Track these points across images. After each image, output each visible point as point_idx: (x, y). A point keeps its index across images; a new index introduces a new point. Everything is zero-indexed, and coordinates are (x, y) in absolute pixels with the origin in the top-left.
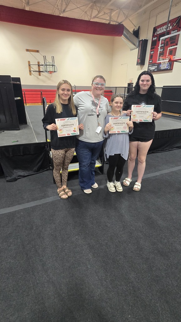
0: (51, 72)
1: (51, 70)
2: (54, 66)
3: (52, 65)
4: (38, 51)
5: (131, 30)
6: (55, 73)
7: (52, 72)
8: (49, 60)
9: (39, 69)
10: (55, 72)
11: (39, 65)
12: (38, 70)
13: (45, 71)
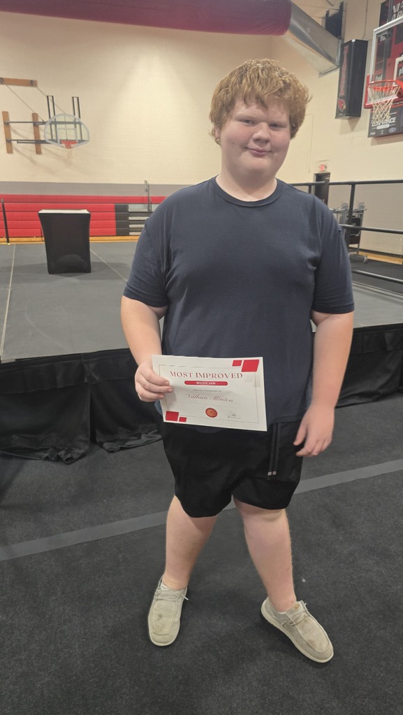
0: (68, 143)
1: (71, 137)
2: (80, 123)
3: (75, 123)
4: (32, 83)
5: (319, 17)
6: (82, 146)
7: (74, 142)
8: (64, 109)
9: (36, 133)
10: (81, 141)
11: (36, 124)
12: (32, 137)
13: (52, 140)
